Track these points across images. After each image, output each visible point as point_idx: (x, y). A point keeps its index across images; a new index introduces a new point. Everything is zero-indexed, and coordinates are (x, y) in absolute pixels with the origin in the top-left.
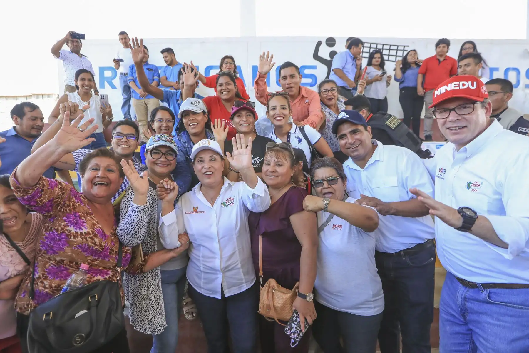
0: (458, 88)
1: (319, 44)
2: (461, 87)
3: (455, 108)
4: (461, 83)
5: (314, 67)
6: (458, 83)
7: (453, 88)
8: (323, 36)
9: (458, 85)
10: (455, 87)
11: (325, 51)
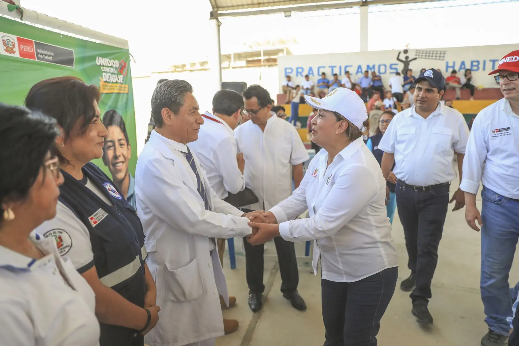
0: (511, 61)
1: (400, 53)
2: (513, 60)
3: (507, 75)
4: (514, 57)
5: (397, 64)
6: (512, 57)
7: (508, 61)
9: (511, 59)
10: (509, 60)
11: (403, 57)
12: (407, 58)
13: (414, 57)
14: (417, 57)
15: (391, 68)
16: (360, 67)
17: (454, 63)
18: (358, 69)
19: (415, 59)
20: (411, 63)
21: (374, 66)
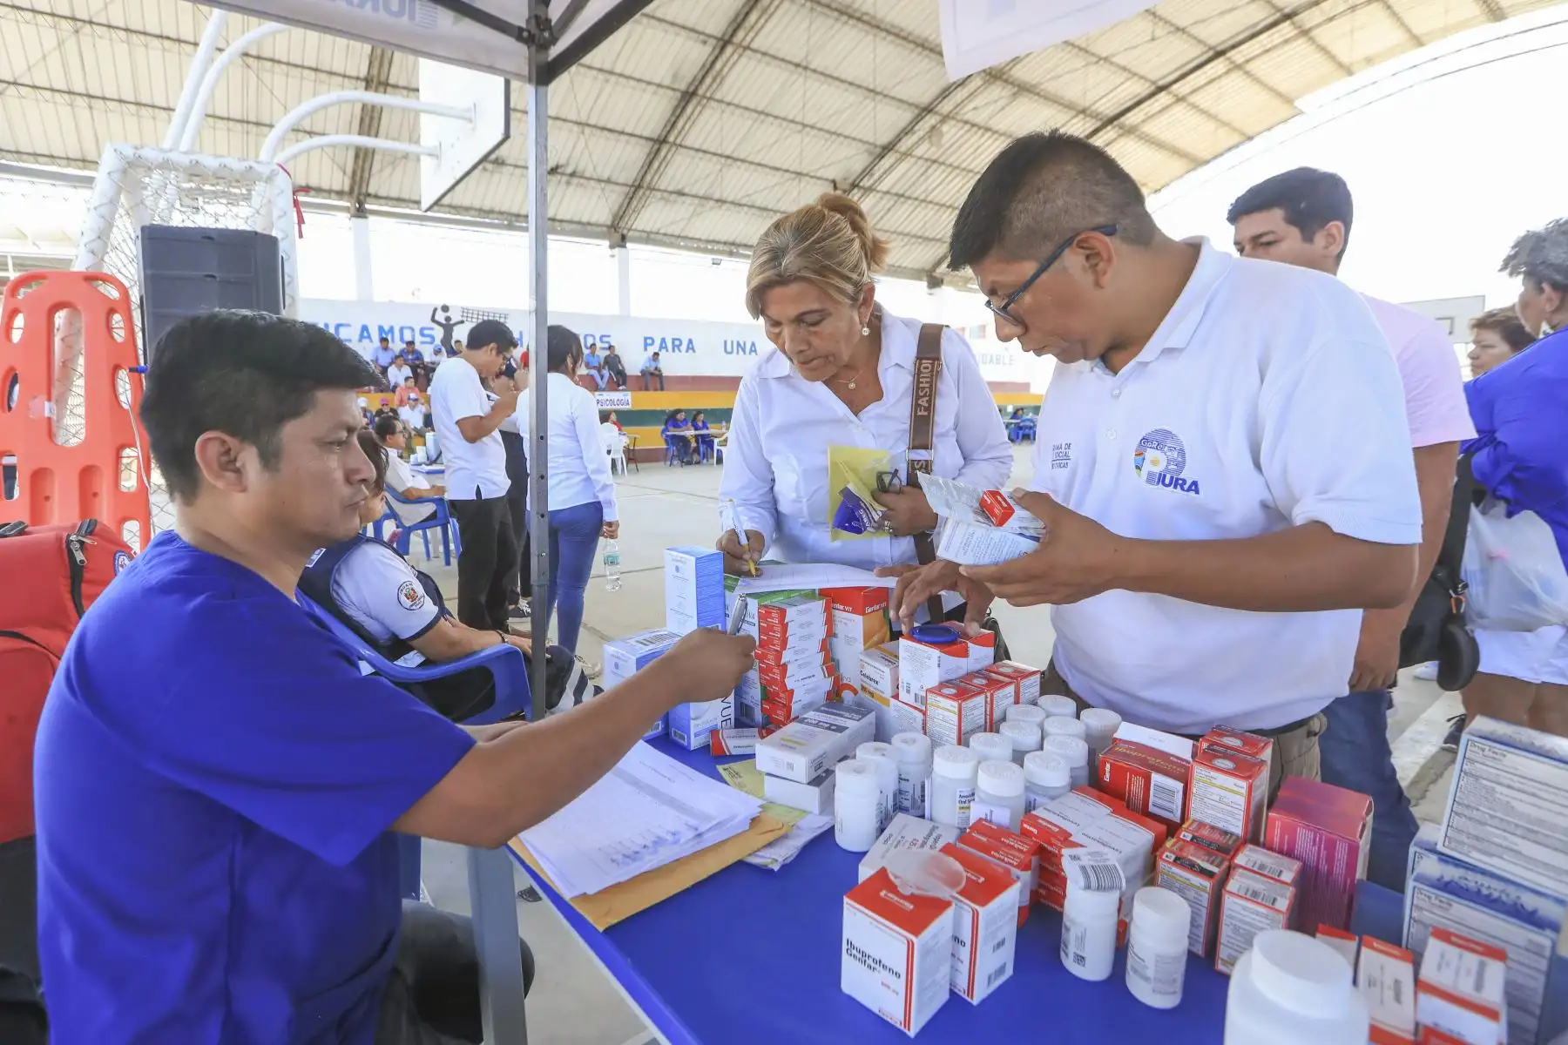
1: (435, 310)
5: (432, 329)
8: (440, 304)
11: (440, 317)
12: (448, 319)
13: (460, 319)
14: (465, 319)
15: (422, 335)
16: (365, 328)
17: (521, 333)
18: (362, 332)
19: (462, 322)
20: (455, 328)
21: (391, 329)
